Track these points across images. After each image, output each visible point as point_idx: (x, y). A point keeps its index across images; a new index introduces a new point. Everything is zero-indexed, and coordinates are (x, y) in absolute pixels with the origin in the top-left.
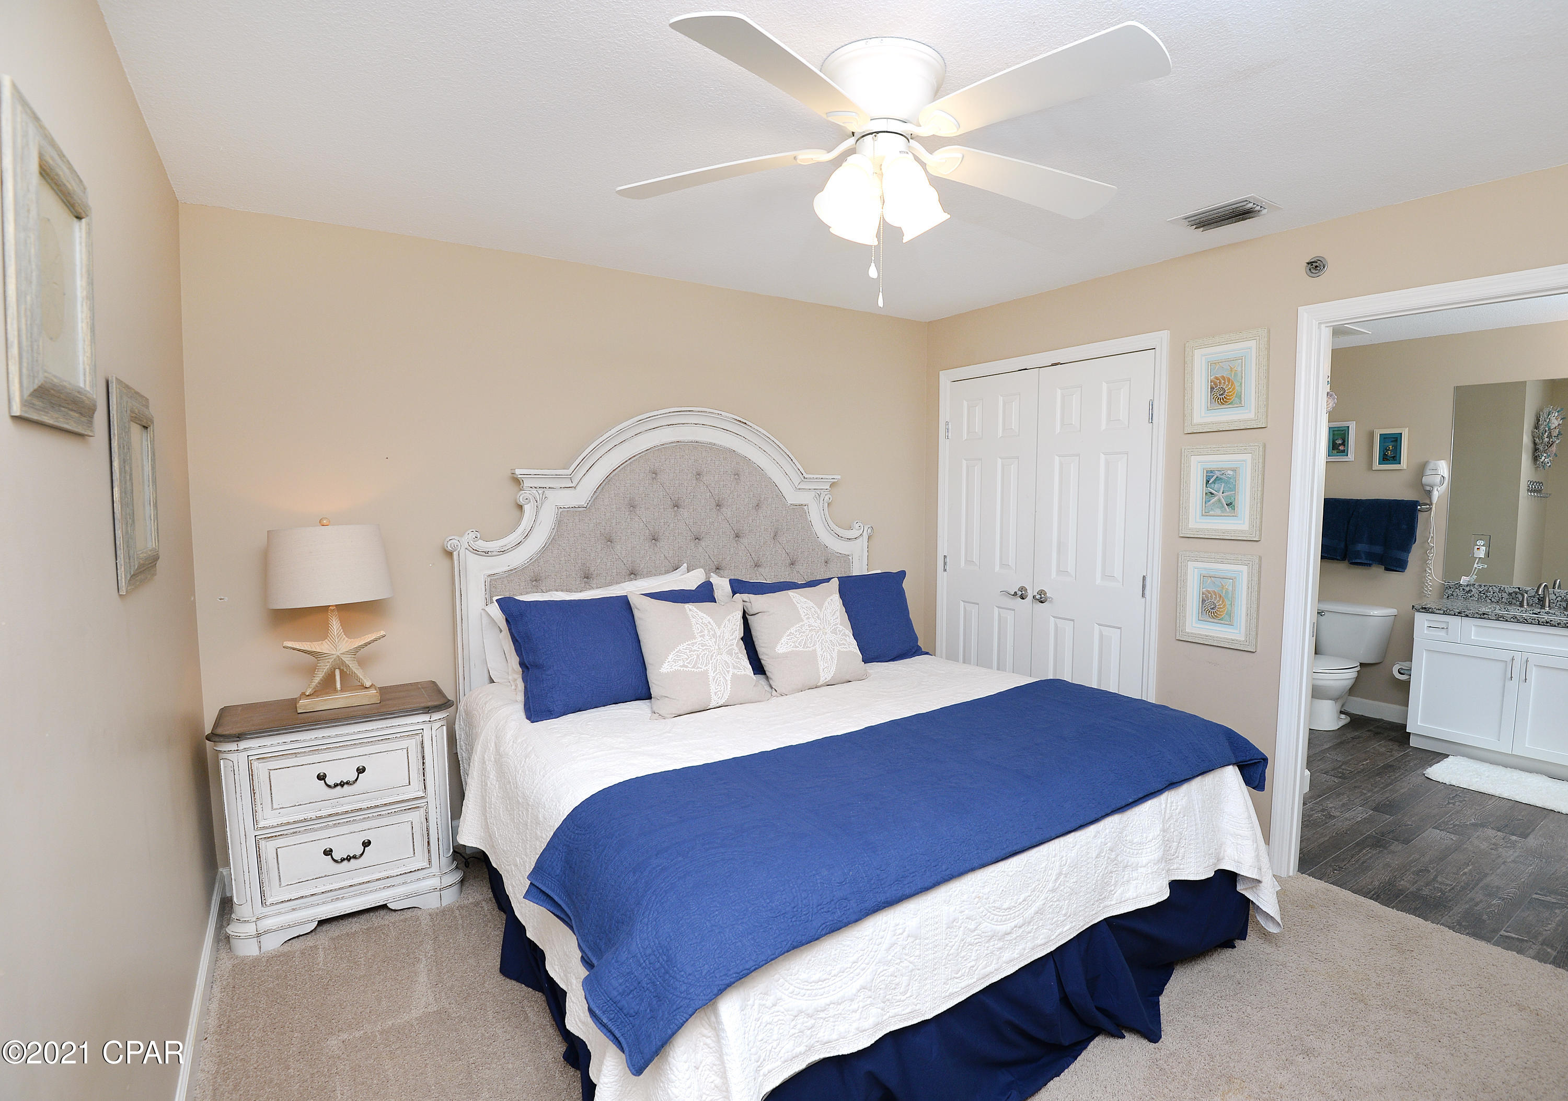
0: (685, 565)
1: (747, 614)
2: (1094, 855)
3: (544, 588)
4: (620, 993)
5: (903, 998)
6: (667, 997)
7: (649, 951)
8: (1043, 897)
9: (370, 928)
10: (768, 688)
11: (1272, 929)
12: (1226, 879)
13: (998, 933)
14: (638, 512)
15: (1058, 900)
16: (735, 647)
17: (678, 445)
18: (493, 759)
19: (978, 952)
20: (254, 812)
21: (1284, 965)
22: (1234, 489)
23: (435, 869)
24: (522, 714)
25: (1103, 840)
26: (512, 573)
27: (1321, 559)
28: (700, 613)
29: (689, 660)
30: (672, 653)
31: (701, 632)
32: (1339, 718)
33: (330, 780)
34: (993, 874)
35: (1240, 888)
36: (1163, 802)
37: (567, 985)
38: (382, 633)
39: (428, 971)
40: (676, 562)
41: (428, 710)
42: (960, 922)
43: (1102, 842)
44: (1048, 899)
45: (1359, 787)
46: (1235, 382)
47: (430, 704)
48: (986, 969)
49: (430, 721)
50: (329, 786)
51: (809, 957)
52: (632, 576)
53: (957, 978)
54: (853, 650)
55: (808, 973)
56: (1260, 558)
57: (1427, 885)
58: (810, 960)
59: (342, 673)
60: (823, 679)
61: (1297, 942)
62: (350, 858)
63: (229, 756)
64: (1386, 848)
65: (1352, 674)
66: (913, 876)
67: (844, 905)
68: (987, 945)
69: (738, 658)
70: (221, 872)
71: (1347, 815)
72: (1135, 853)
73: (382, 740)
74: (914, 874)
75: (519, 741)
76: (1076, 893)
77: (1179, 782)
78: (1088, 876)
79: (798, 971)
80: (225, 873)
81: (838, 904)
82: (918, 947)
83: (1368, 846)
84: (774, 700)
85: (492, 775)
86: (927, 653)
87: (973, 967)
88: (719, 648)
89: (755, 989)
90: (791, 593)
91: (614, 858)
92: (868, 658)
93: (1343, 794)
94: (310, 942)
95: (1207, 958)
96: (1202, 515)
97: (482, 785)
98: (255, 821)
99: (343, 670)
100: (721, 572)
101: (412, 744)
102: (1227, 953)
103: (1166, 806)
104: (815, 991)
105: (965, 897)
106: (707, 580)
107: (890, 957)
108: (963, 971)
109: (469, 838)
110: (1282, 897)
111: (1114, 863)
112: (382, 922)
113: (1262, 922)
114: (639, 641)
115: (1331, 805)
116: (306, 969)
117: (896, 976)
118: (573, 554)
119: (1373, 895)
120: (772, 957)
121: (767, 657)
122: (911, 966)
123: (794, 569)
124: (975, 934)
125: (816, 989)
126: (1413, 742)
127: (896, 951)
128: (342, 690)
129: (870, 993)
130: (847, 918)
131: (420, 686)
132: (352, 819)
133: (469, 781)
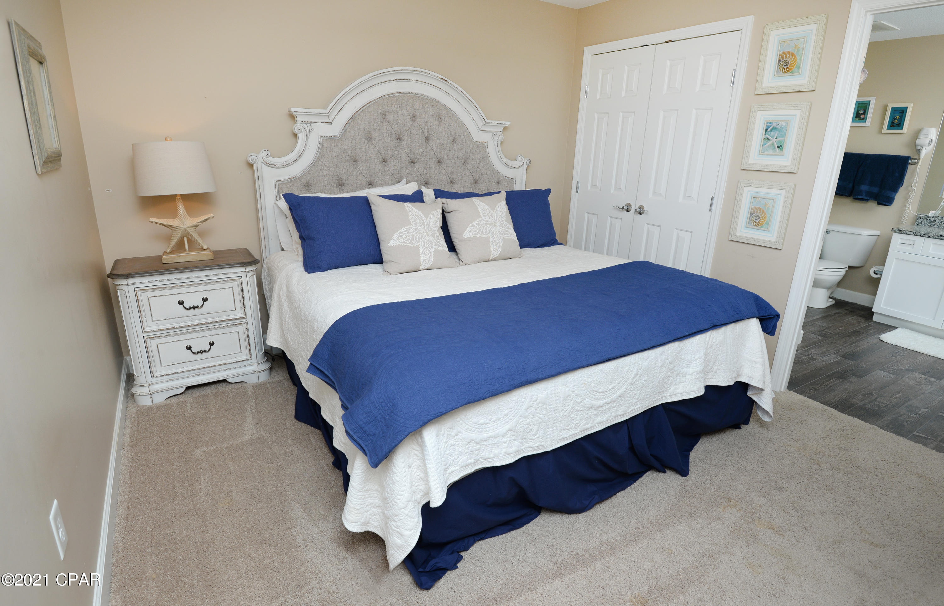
0: (405, 179)
1: (445, 212)
2: (659, 365)
3: (313, 191)
4: (364, 423)
5: (534, 438)
6: (392, 426)
7: (381, 400)
8: (625, 387)
9: (217, 392)
10: (457, 260)
11: (766, 419)
12: (742, 387)
13: (595, 406)
14: (373, 142)
15: (634, 390)
16: (436, 232)
17: (400, 95)
18: (285, 295)
19: (581, 416)
20: (141, 322)
21: (770, 440)
22: (784, 135)
23: (254, 361)
24: (302, 269)
25: (666, 357)
26: (292, 180)
27: (835, 195)
28: (414, 209)
29: (407, 238)
30: (396, 234)
31: (414, 221)
32: (828, 301)
33: (187, 305)
34: (594, 371)
35: (750, 394)
36: (708, 337)
37: (333, 423)
38: (212, 215)
39: (253, 416)
40: (399, 177)
41: (244, 264)
42: (571, 397)
43: (665, 358)
44: (628, 388)
45: (835, 343)
46: (796, 56)
47: (244, 261)
48: (585, 426)
49: (245, 271)
50: (186, 308)
51: (478, 410)
52: (370, 186)
53: (567, 429)
54: (513, 238)
55: (477, 419)
56: (795, 185)
57: (870, 402)
58: (479, 412)
59: (189, 240)
60: (493, 255)
61: (781, 428)
62: (203, 352)
63: (123, 288)
64: (846, 379)
65: (842, 273)
66: (545, 368)
67: (501, 381)
68: (587, 412)
69: (438, 239)
70: (126, 359)
71: (824, 359)
72: (686, 366)
73: (216, 282)
74: (545, 367)
75: (301, 283)
76: (645, 387)
77: (720, 325)
78: (654, 377)
79: (471, 417)
80: (128, 360)
81: (497, 380)
82: (545, 409)
83: (835, 378)
84: (461, 267)
85: (285, 304)
86: (561, 244)
87: (578, 424)
88: (427, 232)
89: (445, 425)
90: (474, 199)
91: (360, 349)
92: (523, 245)
93: (823, 346)
94: (182, 398)
95: (722, 433)
96: (759, 154)
97: (279, 311)
98: (143, 328)
99: (189, 238)
100: (429, 186)
101: (235, 285)
102: (735, 432)
103: (709, 339)
104: (481, 429)
105: (576, 383)
106: (419, 189)
107: (527, 414)
108: (572, 425)
109: (274, 341)
110: (775, 401)
111: (672, 371)
112: (224, 389)
113: (760, 414)
114: (375, 226)
115: (814, 352)
116: (180, 413)
117: (530, 425)
118: (331, 169)
119: (834, 405)
120: (456, 407)
121: (457, 240)
122: (540, 420)
123: (477, 187)
124: (580, 405)
125: (482, 428)
126: (875, 318)
127: (531, 410)
128: (189, 251)
129: (514, 433)
130: (502, 389)
131: (238, 251)
132: (202, 329)
133: (272, 308)
